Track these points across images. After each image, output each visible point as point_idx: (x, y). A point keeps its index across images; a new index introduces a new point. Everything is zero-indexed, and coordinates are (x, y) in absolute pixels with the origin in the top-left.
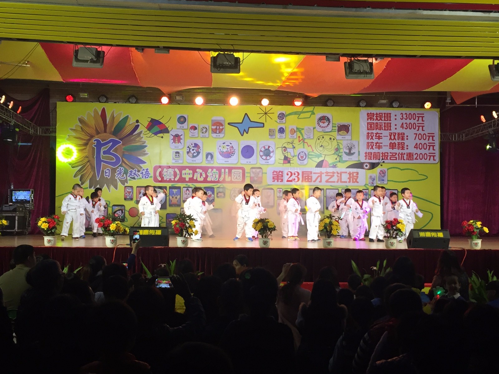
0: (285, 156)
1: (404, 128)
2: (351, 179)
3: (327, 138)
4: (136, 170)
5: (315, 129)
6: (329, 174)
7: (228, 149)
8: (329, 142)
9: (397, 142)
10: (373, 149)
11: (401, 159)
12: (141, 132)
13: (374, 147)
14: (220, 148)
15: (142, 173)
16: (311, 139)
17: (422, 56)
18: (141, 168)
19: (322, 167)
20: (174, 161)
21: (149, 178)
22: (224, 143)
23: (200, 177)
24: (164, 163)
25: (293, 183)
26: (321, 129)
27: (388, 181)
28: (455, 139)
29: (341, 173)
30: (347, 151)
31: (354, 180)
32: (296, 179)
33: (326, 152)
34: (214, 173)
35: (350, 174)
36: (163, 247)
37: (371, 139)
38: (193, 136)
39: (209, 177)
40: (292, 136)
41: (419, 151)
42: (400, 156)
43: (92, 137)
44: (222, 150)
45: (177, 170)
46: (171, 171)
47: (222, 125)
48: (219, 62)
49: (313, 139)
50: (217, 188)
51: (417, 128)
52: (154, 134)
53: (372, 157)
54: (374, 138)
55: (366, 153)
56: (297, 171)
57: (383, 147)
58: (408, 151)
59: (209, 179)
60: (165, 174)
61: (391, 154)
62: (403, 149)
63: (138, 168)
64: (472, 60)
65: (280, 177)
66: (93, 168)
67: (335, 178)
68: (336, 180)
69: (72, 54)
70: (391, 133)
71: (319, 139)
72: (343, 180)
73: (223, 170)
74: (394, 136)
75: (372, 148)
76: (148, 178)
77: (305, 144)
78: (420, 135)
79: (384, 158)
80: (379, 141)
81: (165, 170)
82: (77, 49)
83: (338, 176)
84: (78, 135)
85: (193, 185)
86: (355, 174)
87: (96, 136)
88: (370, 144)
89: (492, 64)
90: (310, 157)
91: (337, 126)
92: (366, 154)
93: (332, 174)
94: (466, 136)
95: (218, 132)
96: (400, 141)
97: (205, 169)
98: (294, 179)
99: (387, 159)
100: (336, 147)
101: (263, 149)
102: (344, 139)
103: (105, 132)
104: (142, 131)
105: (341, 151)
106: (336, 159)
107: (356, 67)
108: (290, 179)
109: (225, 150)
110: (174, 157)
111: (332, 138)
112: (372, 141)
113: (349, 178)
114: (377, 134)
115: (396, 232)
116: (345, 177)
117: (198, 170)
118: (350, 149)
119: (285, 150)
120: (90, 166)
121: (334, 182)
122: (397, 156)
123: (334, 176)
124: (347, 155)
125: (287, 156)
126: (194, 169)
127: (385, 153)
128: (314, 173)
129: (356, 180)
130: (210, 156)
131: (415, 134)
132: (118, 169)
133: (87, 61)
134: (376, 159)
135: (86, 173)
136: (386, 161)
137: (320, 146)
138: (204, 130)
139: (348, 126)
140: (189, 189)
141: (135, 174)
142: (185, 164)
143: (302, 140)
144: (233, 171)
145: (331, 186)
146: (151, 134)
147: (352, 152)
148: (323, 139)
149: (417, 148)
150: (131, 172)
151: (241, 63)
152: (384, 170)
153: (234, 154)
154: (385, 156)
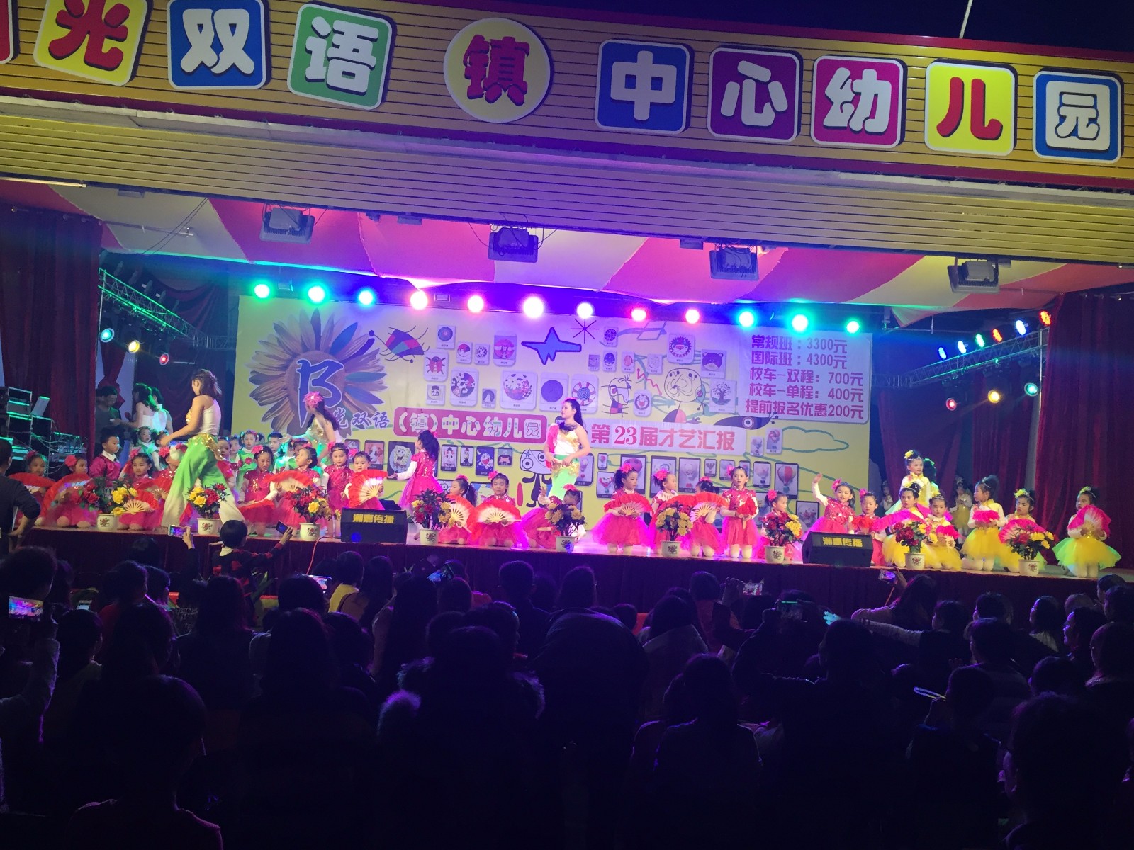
0: (614, 401)
1: (813, 363)
2: (722, 443)
3: (685, 373)
4: (365, 414)
5: (665, 359)
6: (685, 434)
7: (519, 385)
8: (688, 380)
9: (800, 385)
10: (760, 395)
11: (806, 414)
12: (376, 352)
13: (762, 392)
14: (506, 383)
15: (376, 419)
16: (659, 374)
17: (837, 247)
18: (375, 410)
19: (674, 421)
20: (429, 402)
21: (387, 429)
22: (513, 375)
23: (472, 430)
24: (412, 404)
25: (626, 445)
26: (675, 359)
27: (782, 448)
28: (896, 384)
29: (705, 433)
30: (718, 397)
31: (727, 446)
32: (631, 440)
33: (682, 398)
34: (495, 423)
35: (720, 434)
36: (395, 544)
37: (757, 379)
38: (462, 362)
39: (486, 430)
40: (627, 368)
41: (835, 402)
42: (805, 408)
43: (295, 355)
44: (509, 386)
45: (433, 417)
46: (422, 416)
47: (512, 346)
48: (502, 242)
49: (661, 374)
50: (500, 448)
51: (834, 363)
52: (398, 355)
53: (759, 408)
54: (762, 376)
55: (748, 401)
56: (632, 426)
57: (776, 392)
58: (819, 401)
59: (486, 434)
60: (414, 421)
61: (790, 405)
62: (809, 396)
63: (370, 410)
64: (922, 257)
65: (604, 435)
66: (294, 407)
67: (695, 441)
68: (697, 444)
69: (261, 218)
70: (792, 370)
71: (671, 375)
72: (708, 445)
73: (510, 420)
74: (796, 375)
75: (759, 393)
76: (384, 427)
77: (649, 382)
78: (838, 376)
79: (777, 411)
80: (770, 383)
81: (414, 415)
82: (268, 210)
83: (700, 438)
84: (272, 352)
85: (458, 441)
86: (728, 436)
87: (302, 355)
88: (755, 387)
89: (953, 264)
90: (655, 403)
91: (701, 354)
92: (748, 404)
93: (690, 434)
94: (914, 380)
95: (504, 356)
96: (805, 384)
97: (481, 417)
98: (628, 440)
99: (783, 412)
100: (700, 389)
101: (578, 388)
102: (713, 376)
103: (318, 347)
104: (378, 350)
105: (708, 396)
106: (698, 409)
107: (729, 260)
108: (621, 439)
109: (514, 386)
110: (430, 395)
111: (694, 374)
112: (758, 381)
113: (719, 442)
114: (766, 370)
115: (784, 535)
116: (712, 440)
117: (468, 418)
118: (722, 394)
119: (614, 391)
120: (289, 404)
121: (694, 447)
122: (799, 408)
123: (693, 437)
124: (716, 403)
125: (617, 400)
126: (462, 416)
127: (780, 402)
128: (661, 431)
129: (730, 445)
130: (489, 396)
131: (830, 373)
132: (336, 411)
133: (284, 232)
134: (764, 412)
135: (282, 415)
136: (780, 416)
137: (673, 386)
138: (482, 352)
139: (721, 355)
140: (453, 448)
141: (363, 420)
142: (448, 407)
143: (643, 376)
144: (527, 421)
145: (688, 453)
146: (393, 354)
147: (725, 399)
148: (678, 376)
149: (833, 396)
150: (357, 416)
151: (539, 245)
152: (777, 431)
153: (530, 393)
154: (779, 408)
